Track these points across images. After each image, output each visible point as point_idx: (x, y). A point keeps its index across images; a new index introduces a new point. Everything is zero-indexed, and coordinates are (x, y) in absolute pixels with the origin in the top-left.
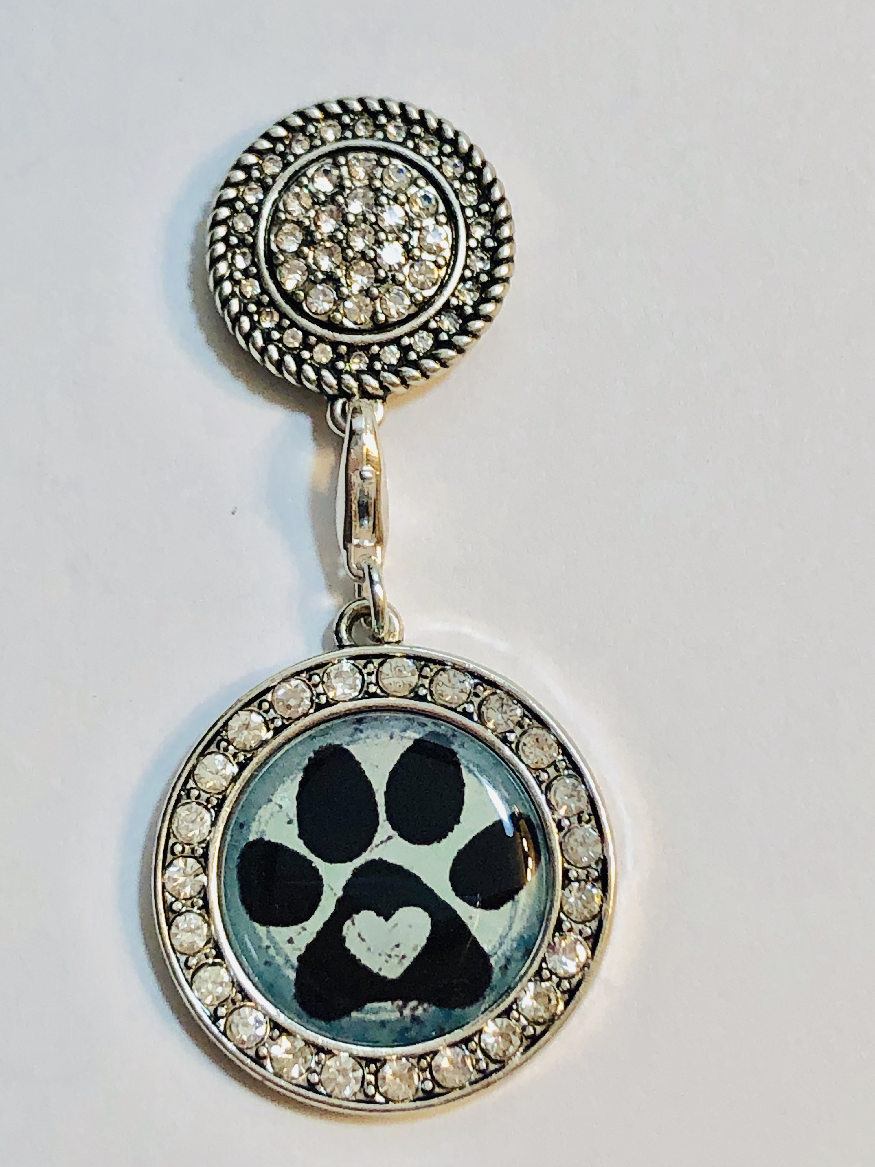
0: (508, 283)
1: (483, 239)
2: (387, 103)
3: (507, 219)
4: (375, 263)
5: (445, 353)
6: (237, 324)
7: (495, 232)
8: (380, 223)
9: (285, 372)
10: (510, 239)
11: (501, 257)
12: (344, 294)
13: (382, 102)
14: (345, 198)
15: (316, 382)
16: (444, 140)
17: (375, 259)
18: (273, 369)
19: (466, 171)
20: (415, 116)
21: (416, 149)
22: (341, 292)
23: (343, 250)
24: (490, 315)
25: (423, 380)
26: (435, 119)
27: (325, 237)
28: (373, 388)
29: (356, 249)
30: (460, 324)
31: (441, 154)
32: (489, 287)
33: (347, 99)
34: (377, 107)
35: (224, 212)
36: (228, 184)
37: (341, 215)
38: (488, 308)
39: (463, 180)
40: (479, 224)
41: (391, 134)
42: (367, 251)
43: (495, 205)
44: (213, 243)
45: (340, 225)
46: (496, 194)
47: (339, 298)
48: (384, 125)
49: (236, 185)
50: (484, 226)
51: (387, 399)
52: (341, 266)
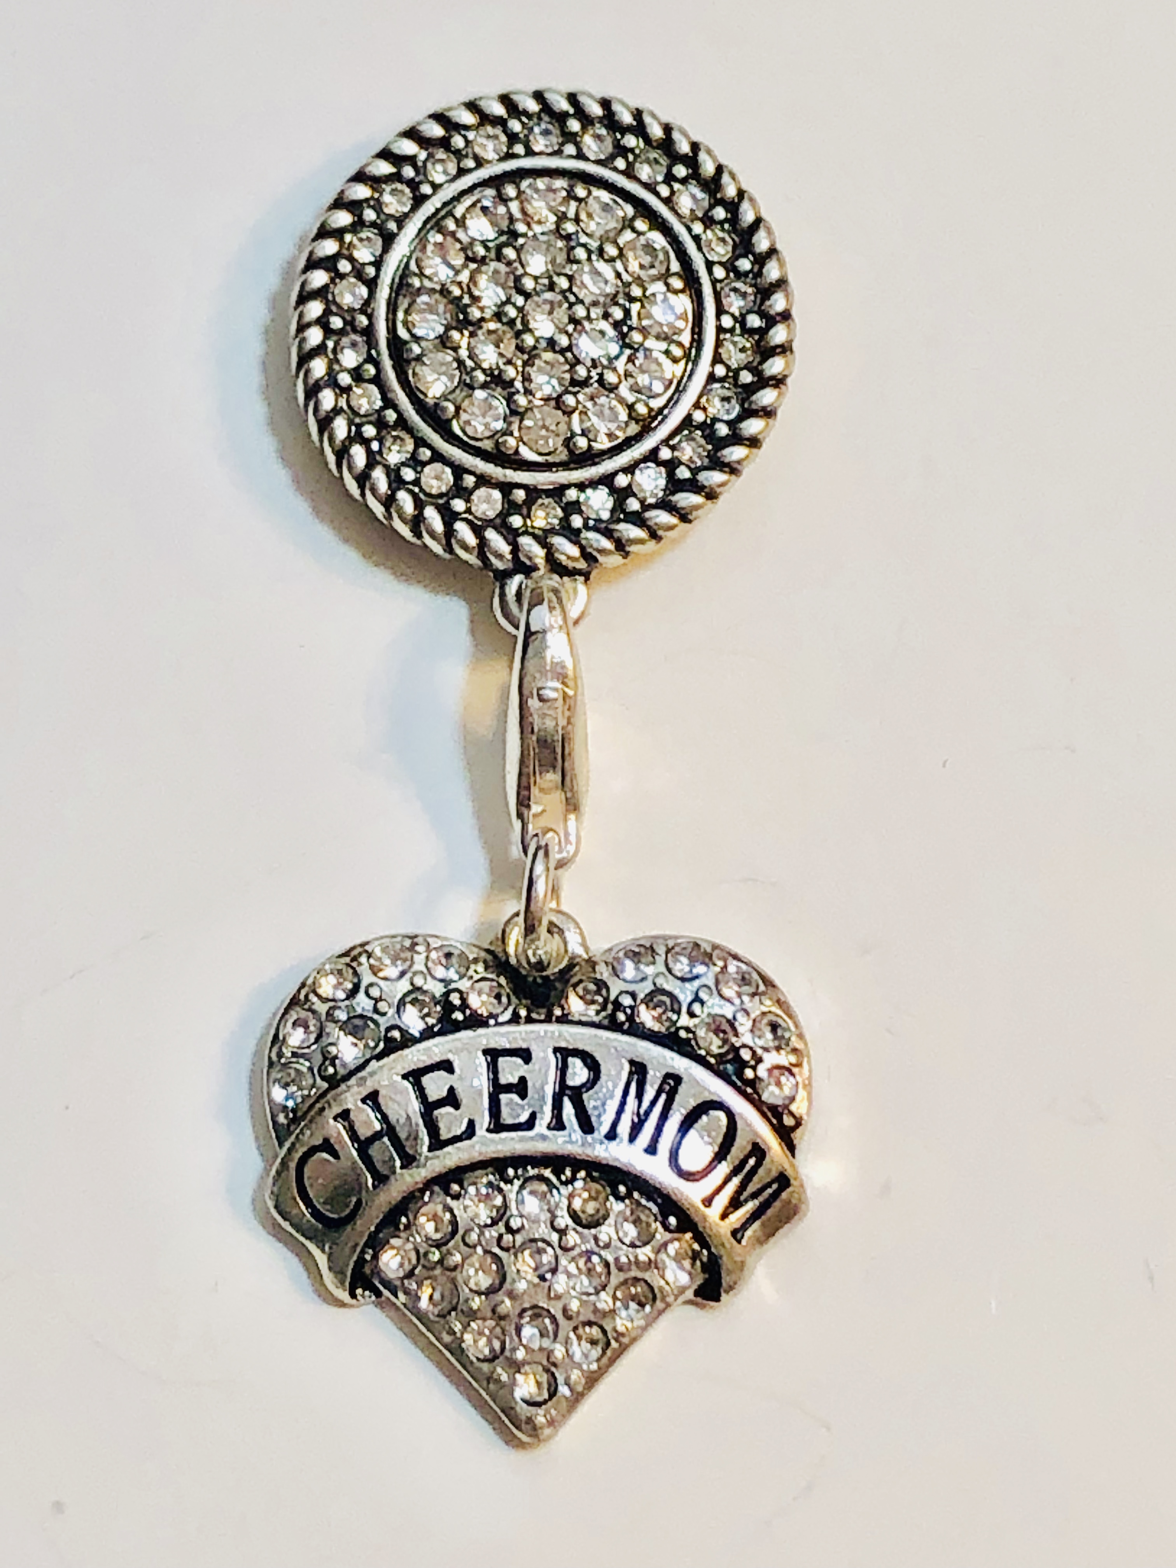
0: (785, 385)
1: (743, 316)
2: (582, 99)
3: (781, 284)
4: (569, 355)
5: (686, 499)
6: (346, 456)
7: (762, 303)
8: (575, 289)
9: (425, 534)
10: (786, 316)
11: (772, 344)
12: (518, 406)
13: (572, 98)
14: (518, 250)
15: (476, 550)
16: (675, 158)
17: (569, 348)
18: (405, 531)
19: (712, 207)
20: (627, 119)
21: (629, 173)
22: (515, 402)
23: (518, 334)
24: (759, 437)
25: (652, 544)
26: (660, 124)
27: (488, 314)
28: (569, 557)
29: (537, 334)
30: (709, 452)
31: (670, 178)
32: (754, 393)
33: (515, 93)
34: (564, 105)
35: (319, 278)
36: (324, 233)
37: (512, 277)
38: (752, 427)
39: (708, 221)
40: (735, 290)
41: (589, 147)
42: (557, 337)
43: (761, 260)
44: (302, 327)
45: (511, 296)
46: (762, 243)
47: (513, 413)
48: (576, 134)
49: (338, 234)
50: (744, 295)
51: (592, 577)
52: (515, 359)
